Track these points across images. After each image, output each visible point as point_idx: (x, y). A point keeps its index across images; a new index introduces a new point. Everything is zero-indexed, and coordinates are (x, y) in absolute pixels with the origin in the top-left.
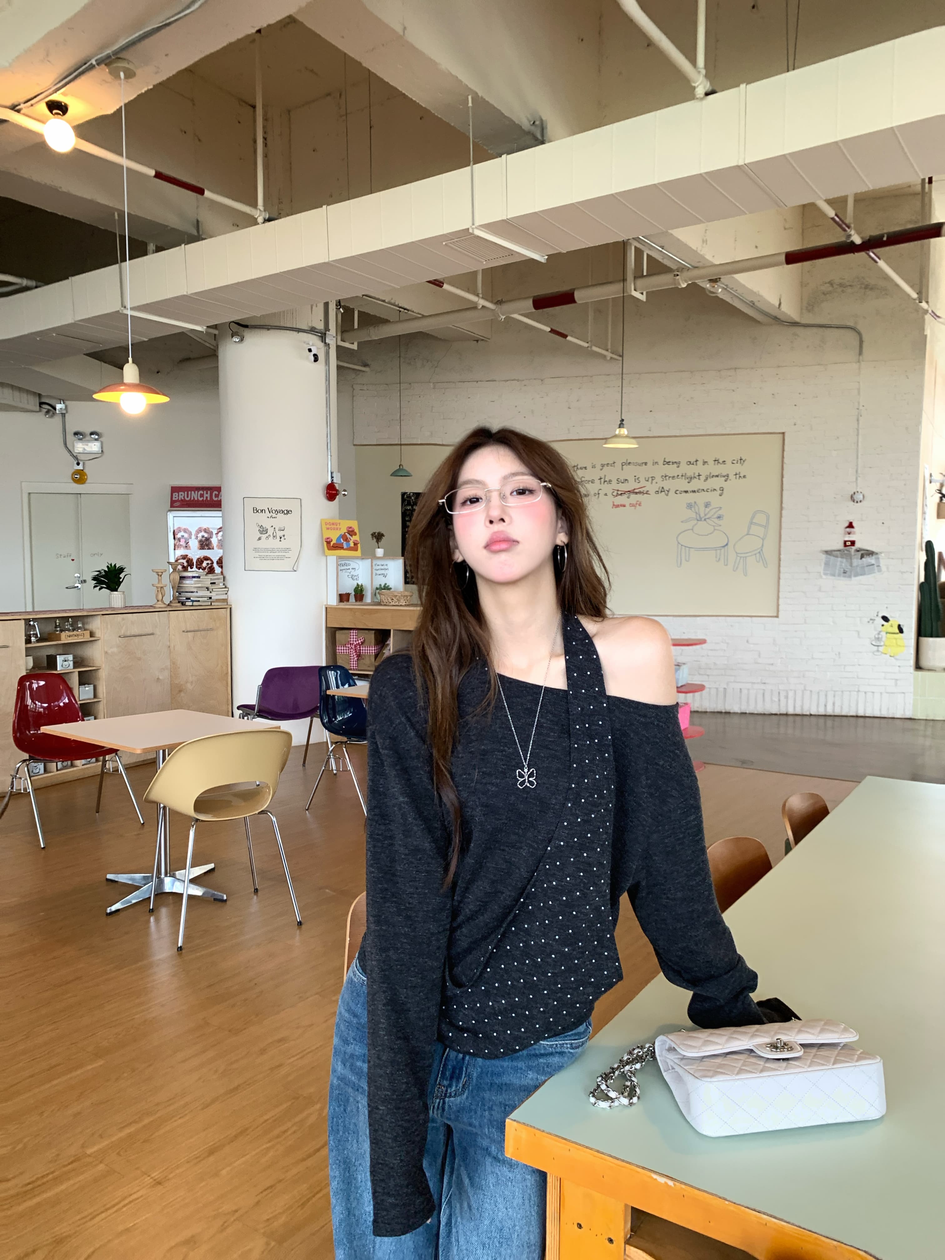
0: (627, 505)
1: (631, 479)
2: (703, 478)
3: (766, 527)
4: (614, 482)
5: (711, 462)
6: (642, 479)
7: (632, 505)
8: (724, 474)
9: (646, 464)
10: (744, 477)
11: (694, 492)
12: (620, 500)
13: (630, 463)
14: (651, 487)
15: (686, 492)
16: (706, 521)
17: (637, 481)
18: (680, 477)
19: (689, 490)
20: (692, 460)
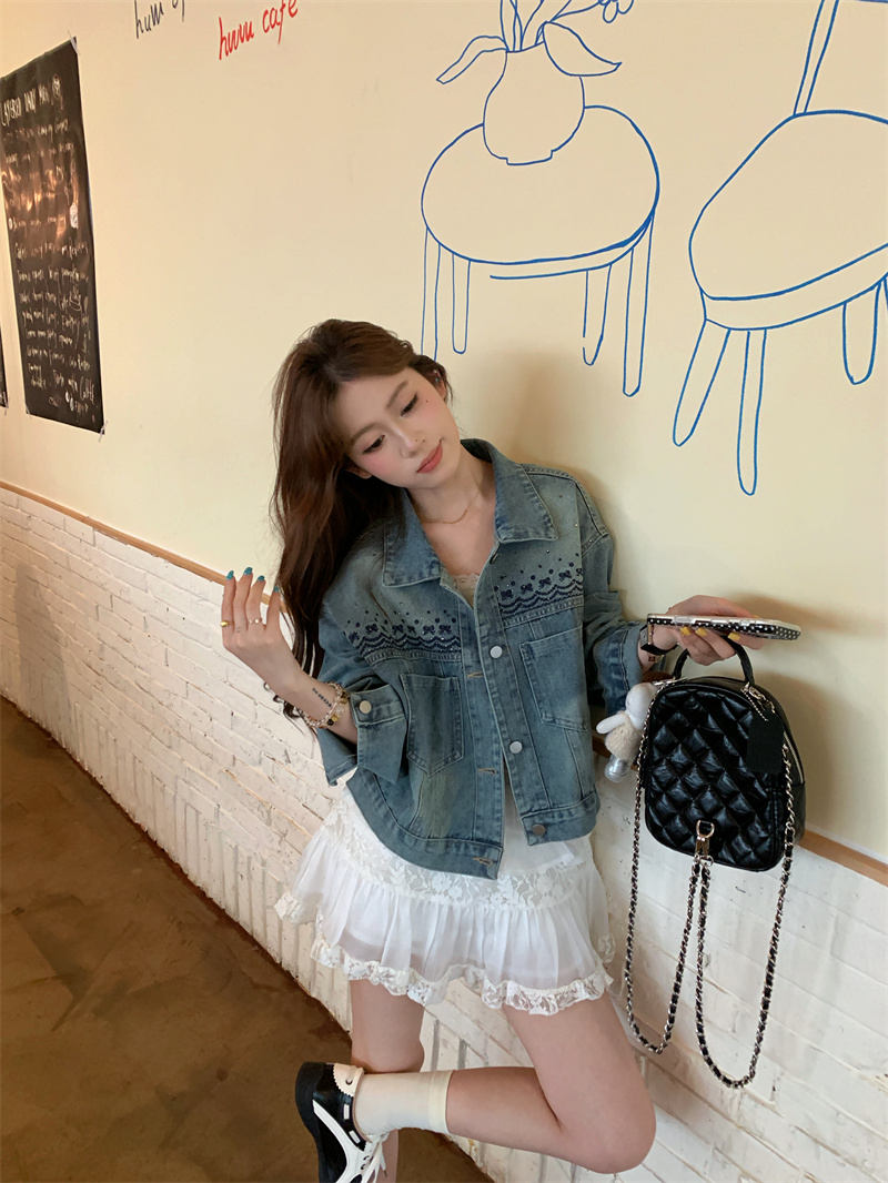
16: (544, 41)
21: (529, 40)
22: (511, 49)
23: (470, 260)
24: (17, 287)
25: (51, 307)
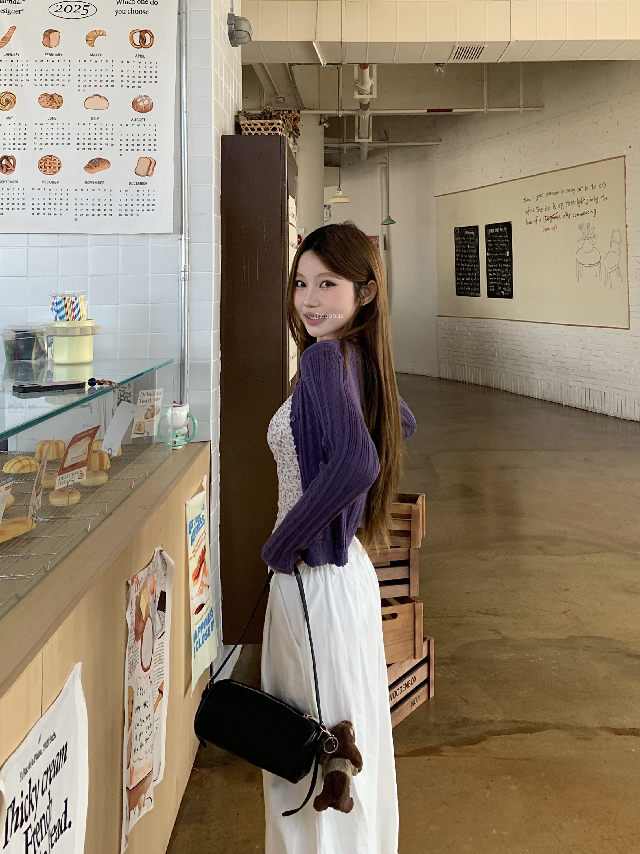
0: (550, 229)
1: (552, 206)
2: (586, 201)
3: (620, 244)
4: (544, 209)
5: (589, 188)
6: (557, 206)
7: (553, 229)
8: (596, 197)
9: (558, 192)
10: (606, 198)
11: (582, 214)
12: (548, 225)
13: (550, 193)
14: (562, 213)
15: (578, 215)
16: (589, 239)
17: (554, 208)
18: (575, 202)
19: (580, 213)
20: (580, 187)
22: (585, 239)
23: (582, 264)
24: (488, 268)
25: (499, 272)
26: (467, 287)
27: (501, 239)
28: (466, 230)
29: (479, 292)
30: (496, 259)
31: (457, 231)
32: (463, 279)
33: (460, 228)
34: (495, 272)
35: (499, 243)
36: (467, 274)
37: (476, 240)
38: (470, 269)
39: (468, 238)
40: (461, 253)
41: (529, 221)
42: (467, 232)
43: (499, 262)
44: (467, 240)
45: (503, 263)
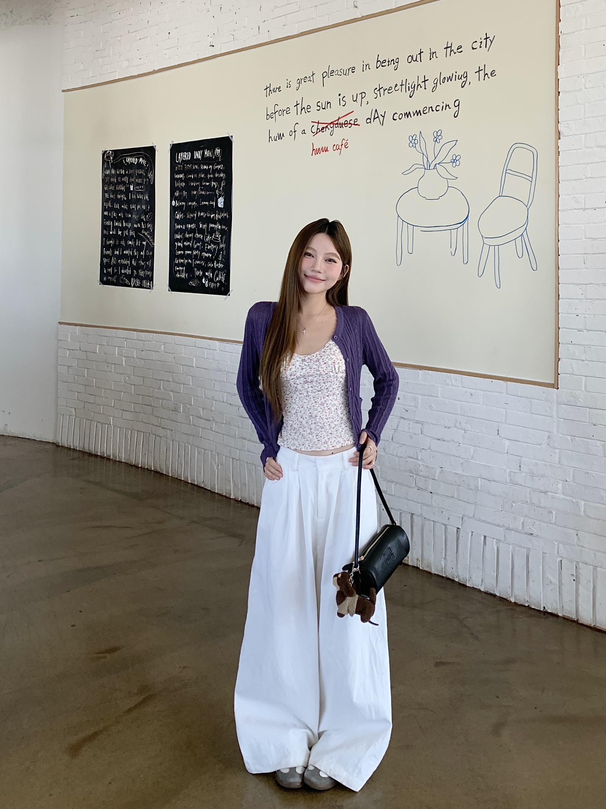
0: (330, 149)
1: (335, 102)
2: (430, 85)
4: (314, 108)
5: (441, 52)
6: (348, 99)
7: (337, 148)
8: (460, 73)
9: (354, 68)
10: (492, 74)
11: (418, 113)
13: (333, 71)
14: (362, 113)
15: (408, 115)
16: (436, 168)
17: (343, 103)
18: (399, 87)
19: (412, 110)
20: (415, 53)
21: (432, 167)
22: (426, 168)
23: (414, 226)
24: (173, 232)
25: (198, 240)
26: (125, 269)
27: (206, 172)
28: (128, 156)
29: (151, 279)
30: (193, 213)
31: (108, 157)
32: (117, 253)
33: (115, 152)
34: (189, 240)
35: (201, 180)
36: (126, 243)
37: (150, 175)
38: (132, 233)
39: (131, 171)
40: (113, 201)
41: (274, 134)
42: (129, 160)
43: (200, 219)
44: (130, 176)
45: (208, 221)
